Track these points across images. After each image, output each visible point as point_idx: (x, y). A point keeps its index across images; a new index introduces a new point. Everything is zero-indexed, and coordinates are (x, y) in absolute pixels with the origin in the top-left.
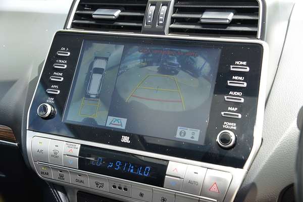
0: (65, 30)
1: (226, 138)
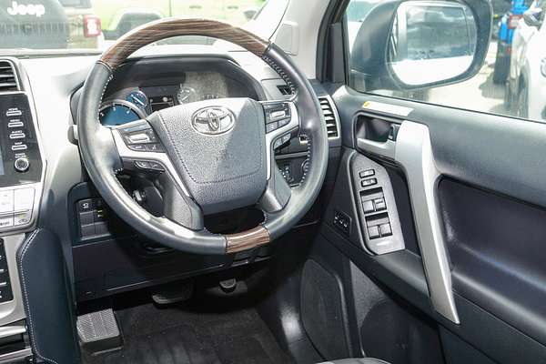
1: (21, 163)
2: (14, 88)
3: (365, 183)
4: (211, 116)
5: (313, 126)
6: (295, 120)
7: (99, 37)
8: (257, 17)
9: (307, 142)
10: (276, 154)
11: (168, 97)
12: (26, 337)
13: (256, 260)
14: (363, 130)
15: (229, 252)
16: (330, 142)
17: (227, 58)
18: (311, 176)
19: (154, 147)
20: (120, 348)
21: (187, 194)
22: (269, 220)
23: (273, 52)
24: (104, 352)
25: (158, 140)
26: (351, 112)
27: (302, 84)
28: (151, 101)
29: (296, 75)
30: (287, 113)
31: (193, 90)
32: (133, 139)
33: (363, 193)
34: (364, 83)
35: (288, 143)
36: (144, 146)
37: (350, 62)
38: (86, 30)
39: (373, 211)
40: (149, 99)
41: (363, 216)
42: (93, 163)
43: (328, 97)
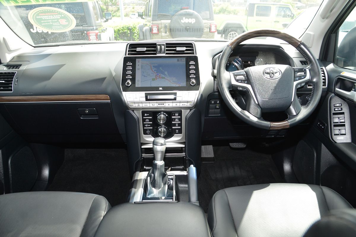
0: (126, 56)
1: (193, 83)
2: (193, 53)
3: (336, 109)
4: (271, 71)
5: (316, 80)
6: (308, 77)
7: (215, 33)
8: (288, 27)
9: (312, 87)
10: (297, 91)
11: (250, 62)
12: (184, 149)
13: (277, 136)
14: (339, 85)
15: (271, 129)
16: (323, 88)
17: (279, 47)
18: (312, 102)
19: (246, 82)
20: (213, 162)
21: (257, 103)
22: (290, 119)
23: (302, 46)
24: (207, 162)
25: (248, 79)
26: (335, 76)
27: (314, 61)
28: (243, 62)
29: (311, 57)
30: (305, 73)
31: (262, 60)
32: (238, 77)
33: (334, 114)
34: (342, 63)
35: (303, 87)
36: (242, 81)
37: (337, 53)
38: (210, 29)
39: (338, 123)
40: (243, 61)
41: (333, 124)
42: (222, 85)
43: (324, 68)
